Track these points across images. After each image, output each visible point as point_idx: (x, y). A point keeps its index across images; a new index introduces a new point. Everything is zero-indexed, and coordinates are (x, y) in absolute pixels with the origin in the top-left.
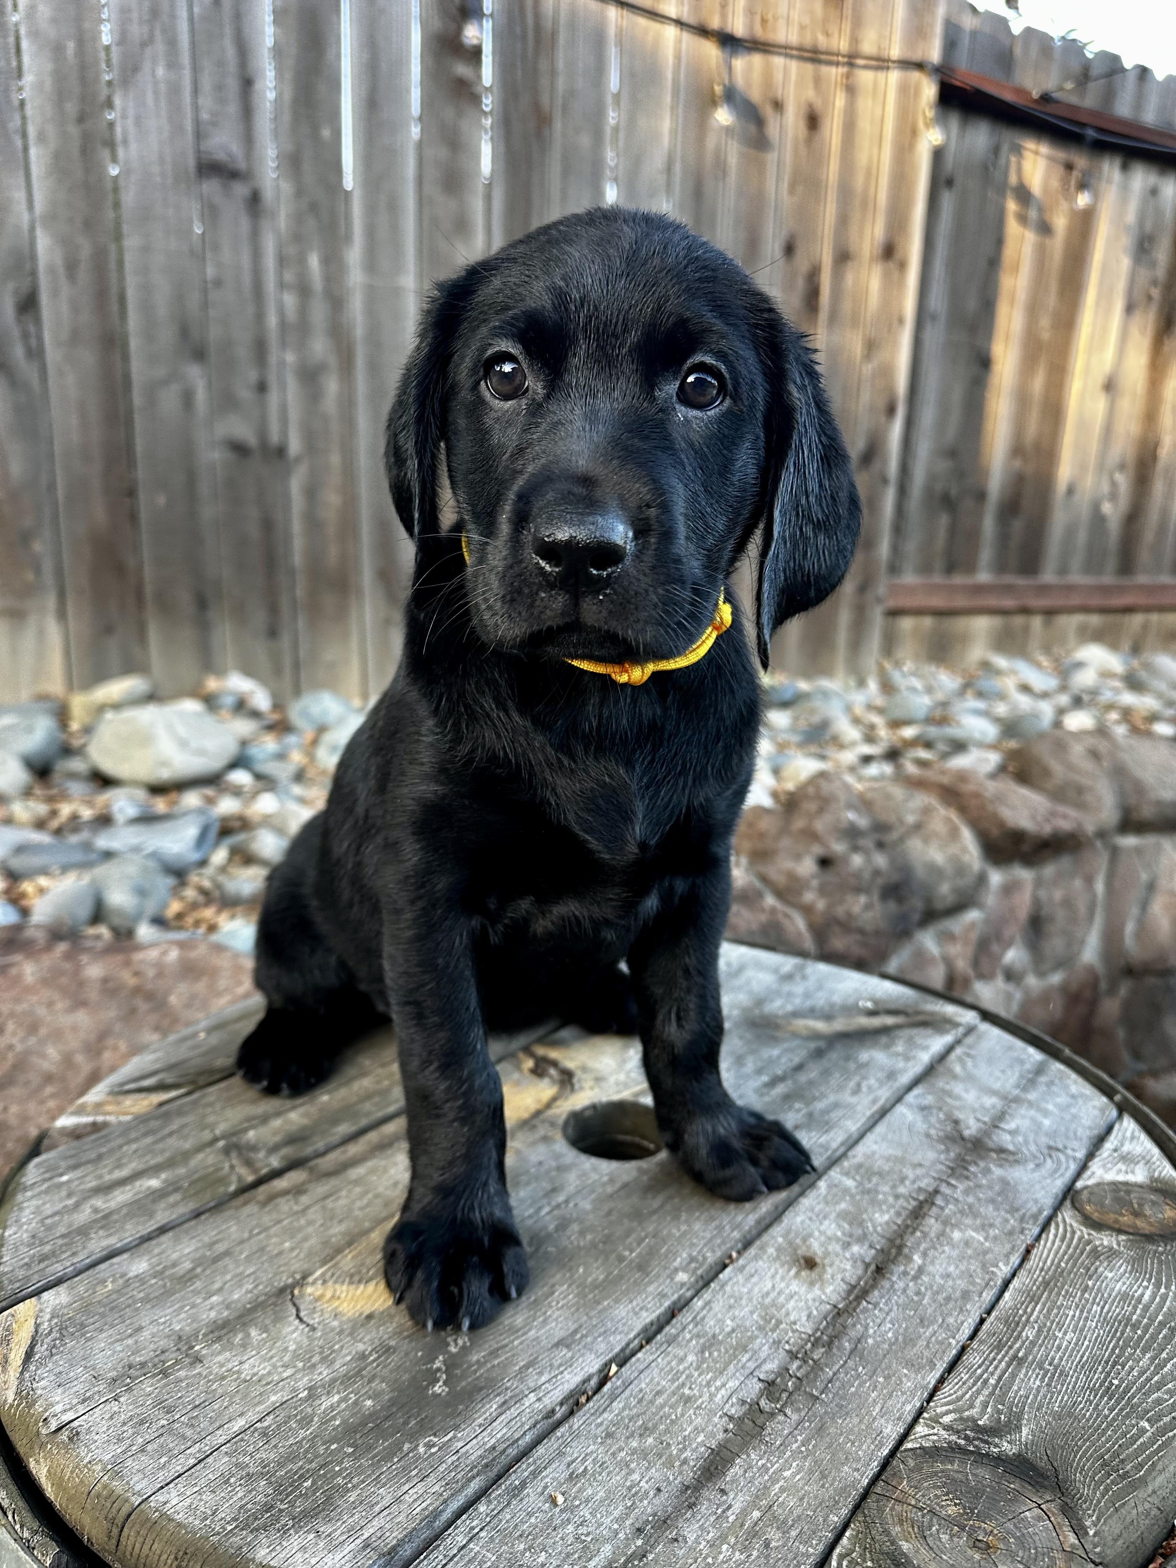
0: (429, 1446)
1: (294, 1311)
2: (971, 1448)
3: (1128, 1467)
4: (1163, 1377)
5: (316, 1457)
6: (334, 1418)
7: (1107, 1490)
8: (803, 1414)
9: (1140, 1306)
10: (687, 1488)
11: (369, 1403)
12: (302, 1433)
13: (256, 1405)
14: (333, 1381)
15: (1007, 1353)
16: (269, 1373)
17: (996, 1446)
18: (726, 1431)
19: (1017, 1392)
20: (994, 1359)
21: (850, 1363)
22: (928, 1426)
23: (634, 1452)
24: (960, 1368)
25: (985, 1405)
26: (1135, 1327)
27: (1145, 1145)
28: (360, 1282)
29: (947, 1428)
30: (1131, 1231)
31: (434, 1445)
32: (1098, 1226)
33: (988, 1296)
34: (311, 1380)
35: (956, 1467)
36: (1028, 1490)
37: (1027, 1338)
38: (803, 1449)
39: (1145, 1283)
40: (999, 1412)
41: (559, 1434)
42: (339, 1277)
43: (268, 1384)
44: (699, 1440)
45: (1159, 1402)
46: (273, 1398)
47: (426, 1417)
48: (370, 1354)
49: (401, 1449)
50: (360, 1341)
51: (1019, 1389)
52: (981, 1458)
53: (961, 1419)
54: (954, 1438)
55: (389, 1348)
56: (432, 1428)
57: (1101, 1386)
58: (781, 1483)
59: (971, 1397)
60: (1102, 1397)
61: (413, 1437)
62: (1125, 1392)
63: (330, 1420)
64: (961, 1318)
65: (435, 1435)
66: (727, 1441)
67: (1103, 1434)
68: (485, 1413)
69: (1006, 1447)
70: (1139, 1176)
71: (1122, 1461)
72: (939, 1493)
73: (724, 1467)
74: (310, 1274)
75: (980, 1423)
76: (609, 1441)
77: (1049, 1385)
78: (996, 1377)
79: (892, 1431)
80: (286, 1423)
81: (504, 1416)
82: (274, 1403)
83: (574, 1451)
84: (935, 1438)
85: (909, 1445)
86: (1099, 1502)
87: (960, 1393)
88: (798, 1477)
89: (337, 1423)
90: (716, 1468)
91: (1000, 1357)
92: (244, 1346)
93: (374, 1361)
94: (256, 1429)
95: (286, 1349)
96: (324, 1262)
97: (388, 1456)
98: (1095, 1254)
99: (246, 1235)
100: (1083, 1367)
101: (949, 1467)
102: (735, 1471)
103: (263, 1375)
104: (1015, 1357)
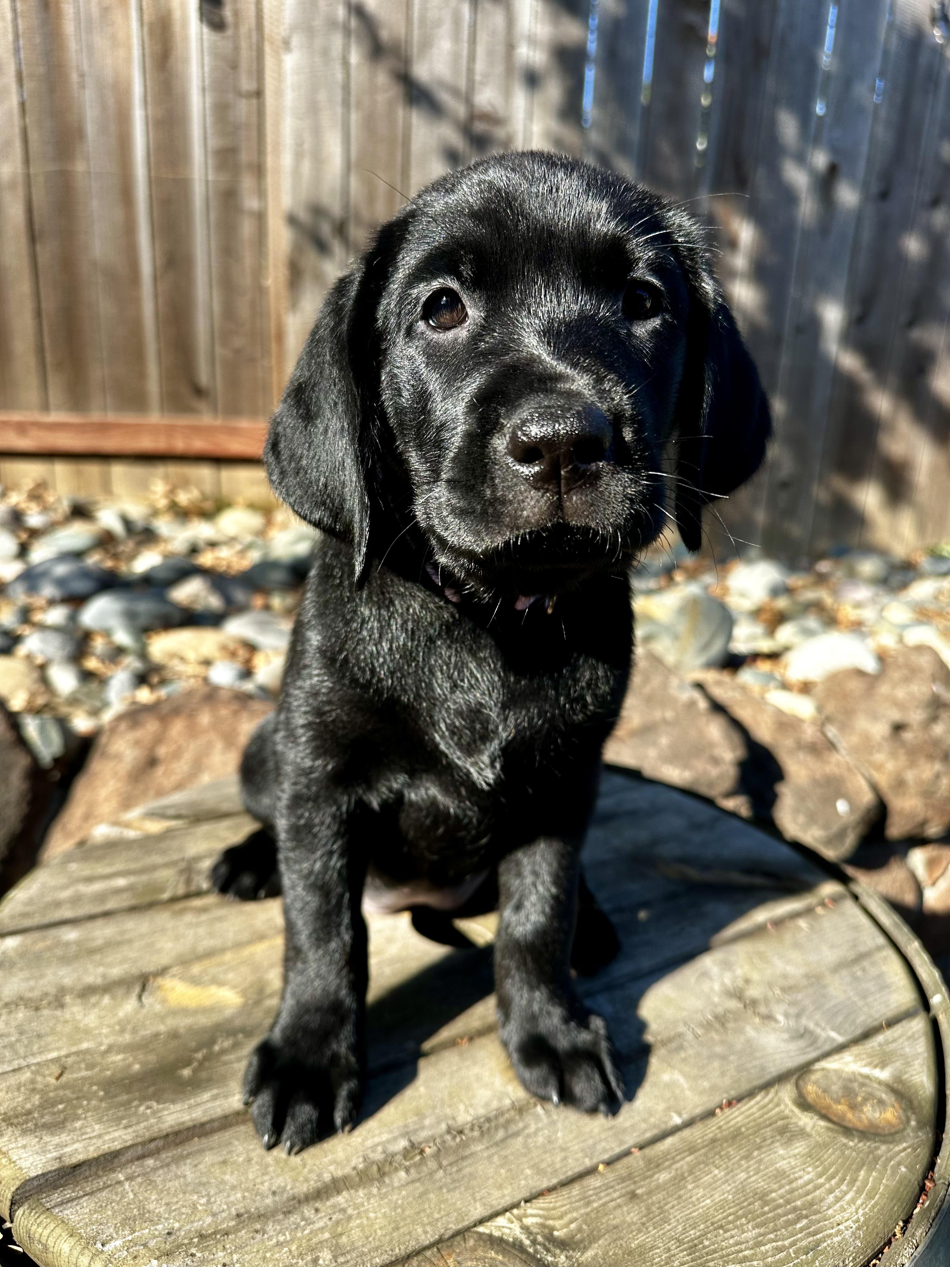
0: (149, 1107)
1: (140, 991)
2: (531, 1250)
6: (109, 1070)
8: (422, 1176)
10: (294, 1199)
11: (137, 1067)
14: (127, 1045)
15: (627, 1186)
17: (554, 1256)
18: (354, 1168)
19: (608, 1221)
21: (491, 1151)
24: (576, 1184)
25: (573, 1221)
26: (766, 1203)
27: (917, 1047)
28: (195, 982)
29: (526, 1229)
30: (835, 1119)
32: (806, 1106)
34: (115, 1040)
35: (506, 1258)
37: (656, 1180)
38: (400, 1202)
39: (810, 1169)
40: (581, 1231)
42: (185, 976)
43: (89, 1034)
44: (331, 1168)
46: (85, 1045)
47: (163, 1087)
48: (163, 1034)
49: (131, 1103)
50: (165, 1023)
51: (614, 1218)
52: (533, 1261)
53: (542, 1225)
54: (523, 1237)
56: (160, 1096)
57: (688, 1242)
58: (364, 1220)
59: (567, 1210)
60: (682, 1251)
61: (144, 1098)
62: (710, 1253)
63: (106, 1070)
64: (613, 1146)
65: (158, 1102)
66: (350, 1176)
68: (200, 1097)
69: (561, 1259)
73: (333, 1194)
74: (168, 970)
75: (556, 1233)
77: (643, 1224)
78: (601, 1202)
79: (478, 1213)
84: (508, 1231)
85: (481, 1229)
87: (559, 1204)
89: (109, 1073)
90: (326, 1193)
91: (619, 1187)
92: (94, 1005)
95: (117, 1014)
96: (184, 964)
97: (119, 1105)
98: (783, 1130)
99: (149, 932)
100: (687, 1220)
101: (500, 1257)
102: (338, 1199)
104: (632, 1192)
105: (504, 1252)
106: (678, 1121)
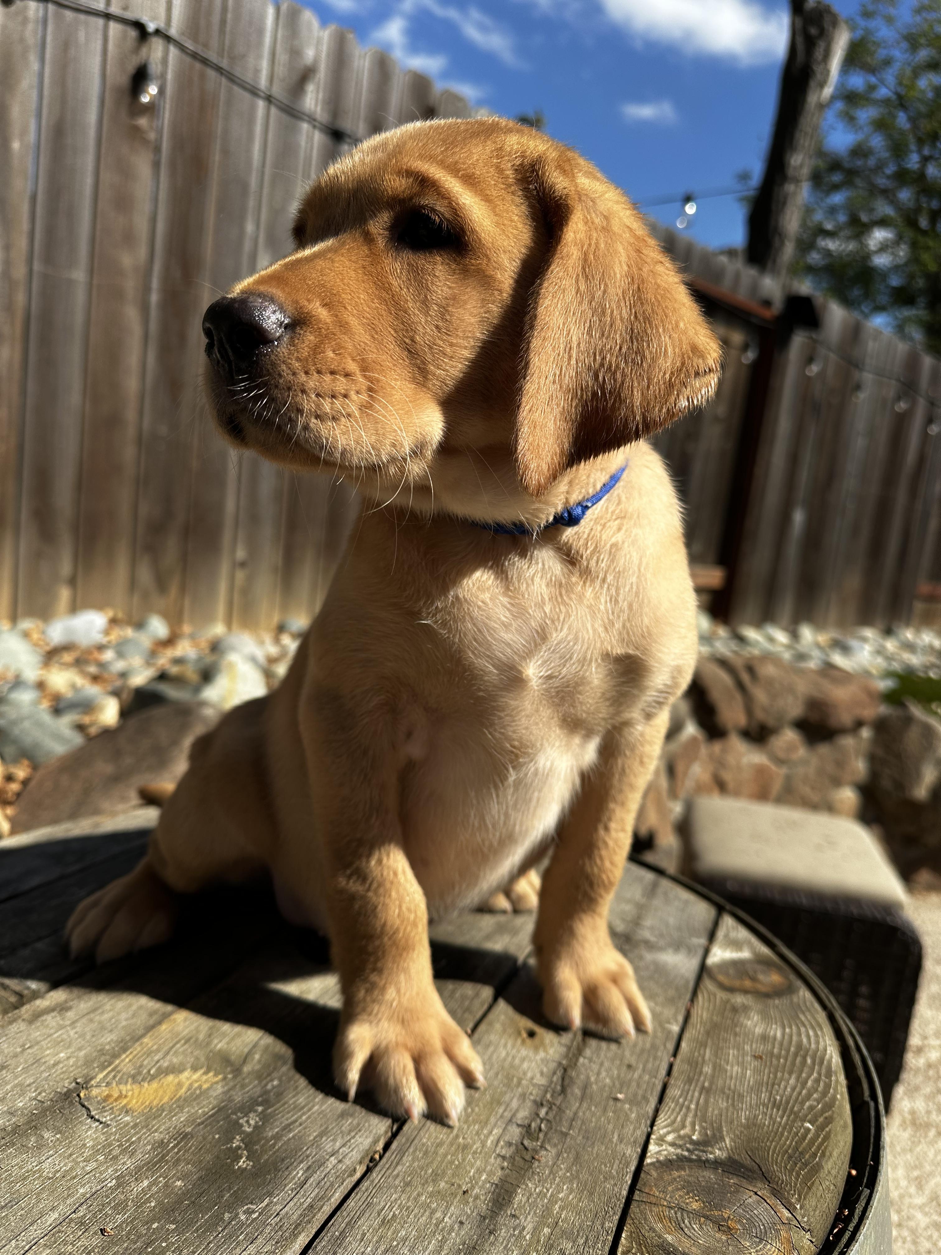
0: (249, 1212)
1: (84, 1111)
2: (694, 1157)
3: (807, 1156)
4: (809, 1091)
5: (139, 1237)
6: (148, 1201)
7: (798, 1175)
8: (559, 1147)
9: (777, 1043)
10: (485, 1218)
11: (179, 1183)
12: (119, 1218)
13: (66, 1199)
14: (138, 1169)
15: (696, 1085)
16: (72, 1169)
17: (711, 1153)
18: (502, 1168)
19: (712, 1113)
20: (689, 1090)
21: (585, 1105)
22: (658, 1144)
23: (431, 1195)
24: (667, 1100)
25: (693, 1125)
26: (779, 1057)
27: (743, 933)
28: (144, 1080)
29: (673, 1144)
30: (753, 991)
31: (253, 1212)
32: (731, 990)
33: (671, 1046)
34: (116, 1171)
35: (687, 1172)
36: (745, 1183)
37: (707, 1073)
38: (568, 1174)
39: (774, 1026)
40: (705, 1129)
41: (364, 1189)
42: (121, 1078)
43: (74, 1178)
44: (483, 1178)
45: (811, 1108)
46: (82, 1191)
47: (238, 1189)
48: (169, 1142)
49: (222, 1219)
50: (156, 1131)
51: (713, 1110)
52: (704, 1164)
53: (679, 1137)
54: (679, 1151)
55: (186, 1135)
56: (247, 1198)
57: (768, 1102)
58: (559, 1203)
59: (682, 1119)
60: (772, 1109)
61: (231, 1207)
62: (788, 1102)
63: (145, 1203)
64: (657, 1063)
65: (252, 1203)
66: (507, 1176)
67: (782, 1134)
68: (294, 1178)
69: (718, 1153)
70: (745, 954)
71: (801, 1153)
72: (681, 1193)
73: (510, 1196)
74: (91, 1079)
75: (694, 1138)
76: (408, 1189)
77: (733, 1105)
78: (694, 1102)
79: (631, 1152)
80: (100, 1211)
81: (312, 1179)
82: (84, 1195)
83: (380, 1201)
84: (665, 1153)
85: (648, 1161)
86: (796, 1184)
87: (672, 1117)
88: (571, 1197)
89: (153, 1204)
90: (504, 1199)
91: (692, 1088)
92: (39, 1147)
93: (174, 1147)
94: (72, 1220)
95: (84, 1145)
96: (103, 1068)
97: (211, 1226)
98: (735, 1010)
99: (19, 1050)
100: (752, 1090)
101: (683, 1173)
102: (519, 1198)
103: (65, 1171)
104: (703, 1088)
105: (680, 1168)
106: (676, 1028)
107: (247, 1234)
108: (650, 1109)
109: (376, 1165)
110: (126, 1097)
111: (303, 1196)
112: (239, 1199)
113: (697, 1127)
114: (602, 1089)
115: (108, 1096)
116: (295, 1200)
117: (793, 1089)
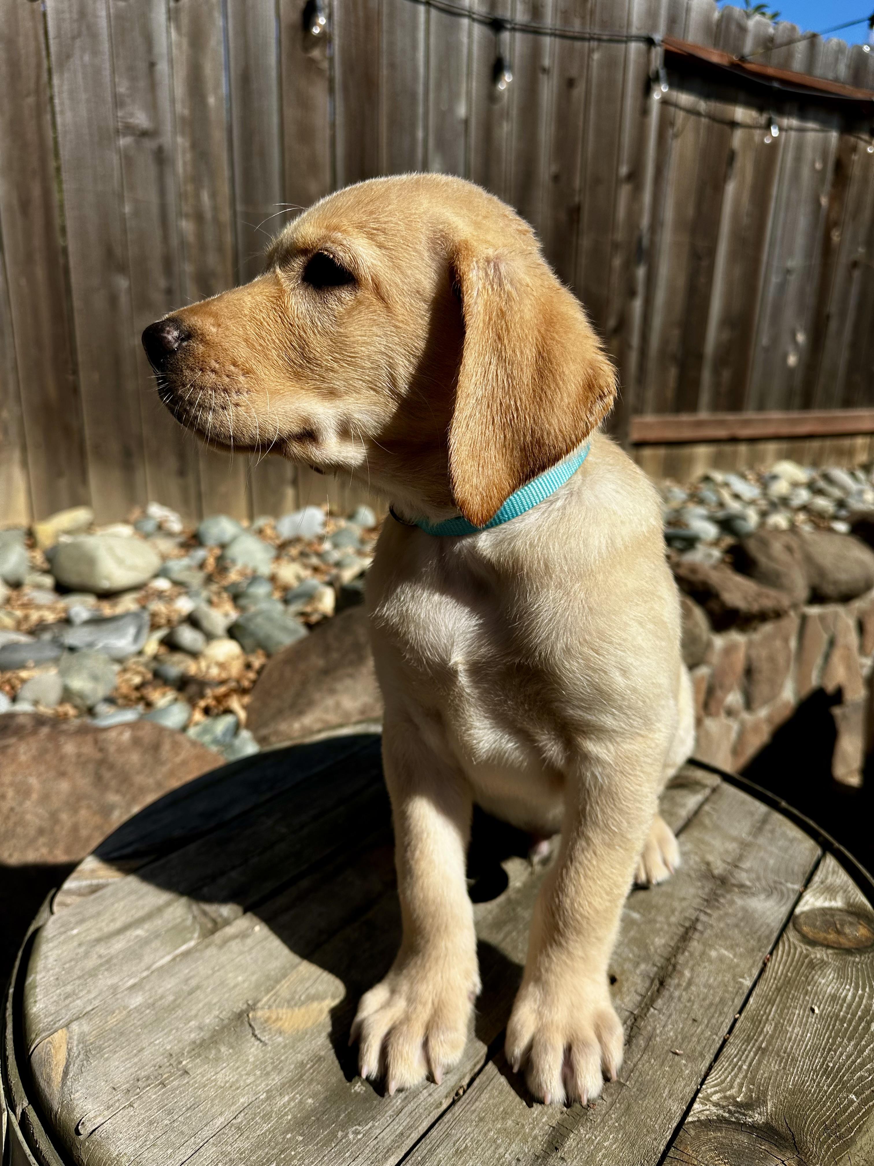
0: (356, 1133)
1: (250, 1031)
2: (733, 1120)
3: (843, 1130)
4: (864, 1060)
5: (276, 1145)
6: (286, 1114)
7: (829, 1148)
9: (845, 1005)
10: (538, 1157)
11: (310, 1101)
12: (266, 1127)
13: (231, 1106)
14: (283, 1085)
15: (754, 1045)
16: (237, 1080)
17: (751, 1117)
19: (762, 1075)
20: (745, 1050)
21: (646, 1057)
22: (702, 1103)
23: (499, 1132)
24: (722, 1058)
25: (741, 1086)
26: (843, 1021)
27: (842, 878)
28: (295, 1005)
29: (716, 1105)
30: (836, 945)
31: (359, 1133)
32: (812, 943)
33: (738, 1002)
34: (267, 1085)
35: (724, 1134)
36: (775, 1151)
37: (768, 1032)
38: (617, 1124)
39: (848, 987)
40: (751, 1091)
41: (446, 1120)
42: (280, 1002)
43: (238, 1089)
45: (861, 1079)
46: (242, 1100)
47: (352, 1111)
48: (307, 1063)
49: (336, 1136)
50: (299, 1052)
51: (764, 1072)
52: (741, 1126)
53: (725, 1097)
54: (721, 1112)
55: (320, 1058)
56: (356, 1119)
57: (820, 1068)
59: (731, 1080)
60: (822, 1077)
61: (344, 1127)
62: (838, 1072)
63: (284, 1116)
64: (722, 1019)
65: (359, 1125)
66: (564, 1120)
67: (824, 1105)
69: (757, 1117)
70: (838, 903)
71: (838, 1126)
72: (713, 1155)
73: (563, 1140)
74: (259, 1001)
75: (738, 1100)
76: (481, 1124)
77: (784, 1068)
78: (747, 1064)
79: (677, 1109)
80: (253, 1119)
81: (406, 1109)
82: (243, 1104)
83: (457, 1133)
84: (708, 1112)
85: (690, 1119)
86: (824, 1158)
88: (614, 1146)
89: (289, 1117)
90: (557, 1142)
91: (749, 1048)
92: (217, 1059)
93: (310, 1068)
94: (232, 1125)
95: (248, 1060)
96: (268, 991)
97: (327, 1142)
98: (812, 965)
99: (210, 972)
100: (807, 1054)
101: (719, 1134)
102: (570, 1142)
103: (233, 1082)
104: (760, 1048)
105: (719, 1129)
106: (748, 983)
107: (352, 1153)
108: (704, 1067)
109: (459, 1099)
110: (281, 1019)
111: (398, 1123)
112: (351, 1120)
113: (744, 1089)
114: (664, 1042)
115: (269, 1018)
116: (391, 1126)
117: (849, 1057)
